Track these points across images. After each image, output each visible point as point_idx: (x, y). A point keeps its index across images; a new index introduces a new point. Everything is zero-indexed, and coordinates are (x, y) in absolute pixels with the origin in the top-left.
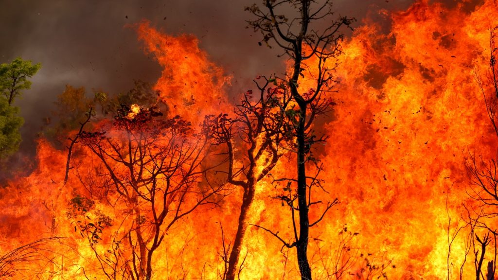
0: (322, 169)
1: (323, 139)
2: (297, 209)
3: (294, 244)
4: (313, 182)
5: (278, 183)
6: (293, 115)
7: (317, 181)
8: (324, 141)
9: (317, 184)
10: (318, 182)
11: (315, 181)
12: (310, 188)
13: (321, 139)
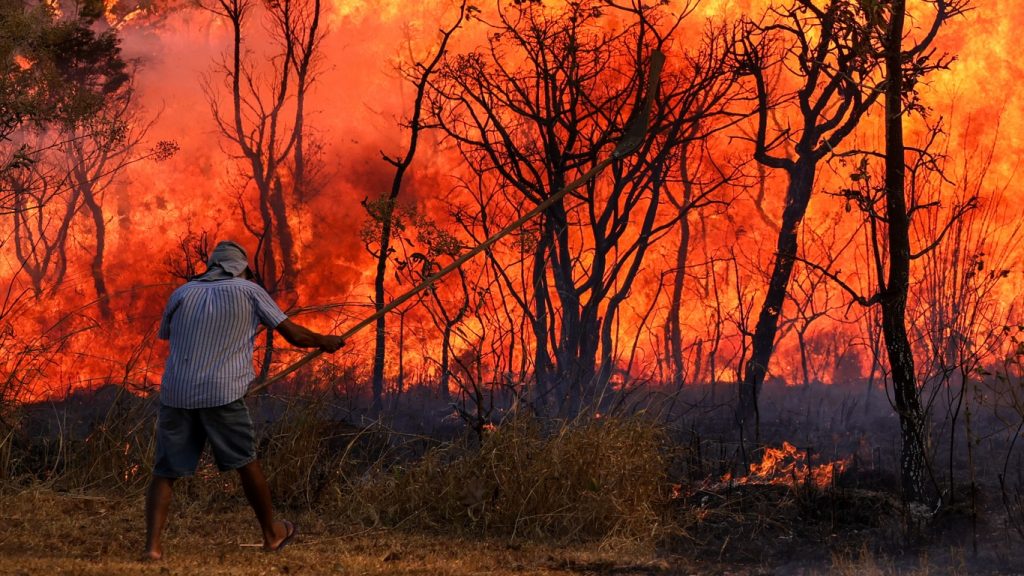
0: (940, 130)
1: (942, 64)
2: (884, 220)
3: (877, 298)
4: (921, 159)
5: (841, 161)
6: (876, 8)
7: (929, 159)
8: (946, 67)
9: (930, 165)
10: (933, 161)
11: (926, 158)
12: (914, 172)
13: (938, 64)
